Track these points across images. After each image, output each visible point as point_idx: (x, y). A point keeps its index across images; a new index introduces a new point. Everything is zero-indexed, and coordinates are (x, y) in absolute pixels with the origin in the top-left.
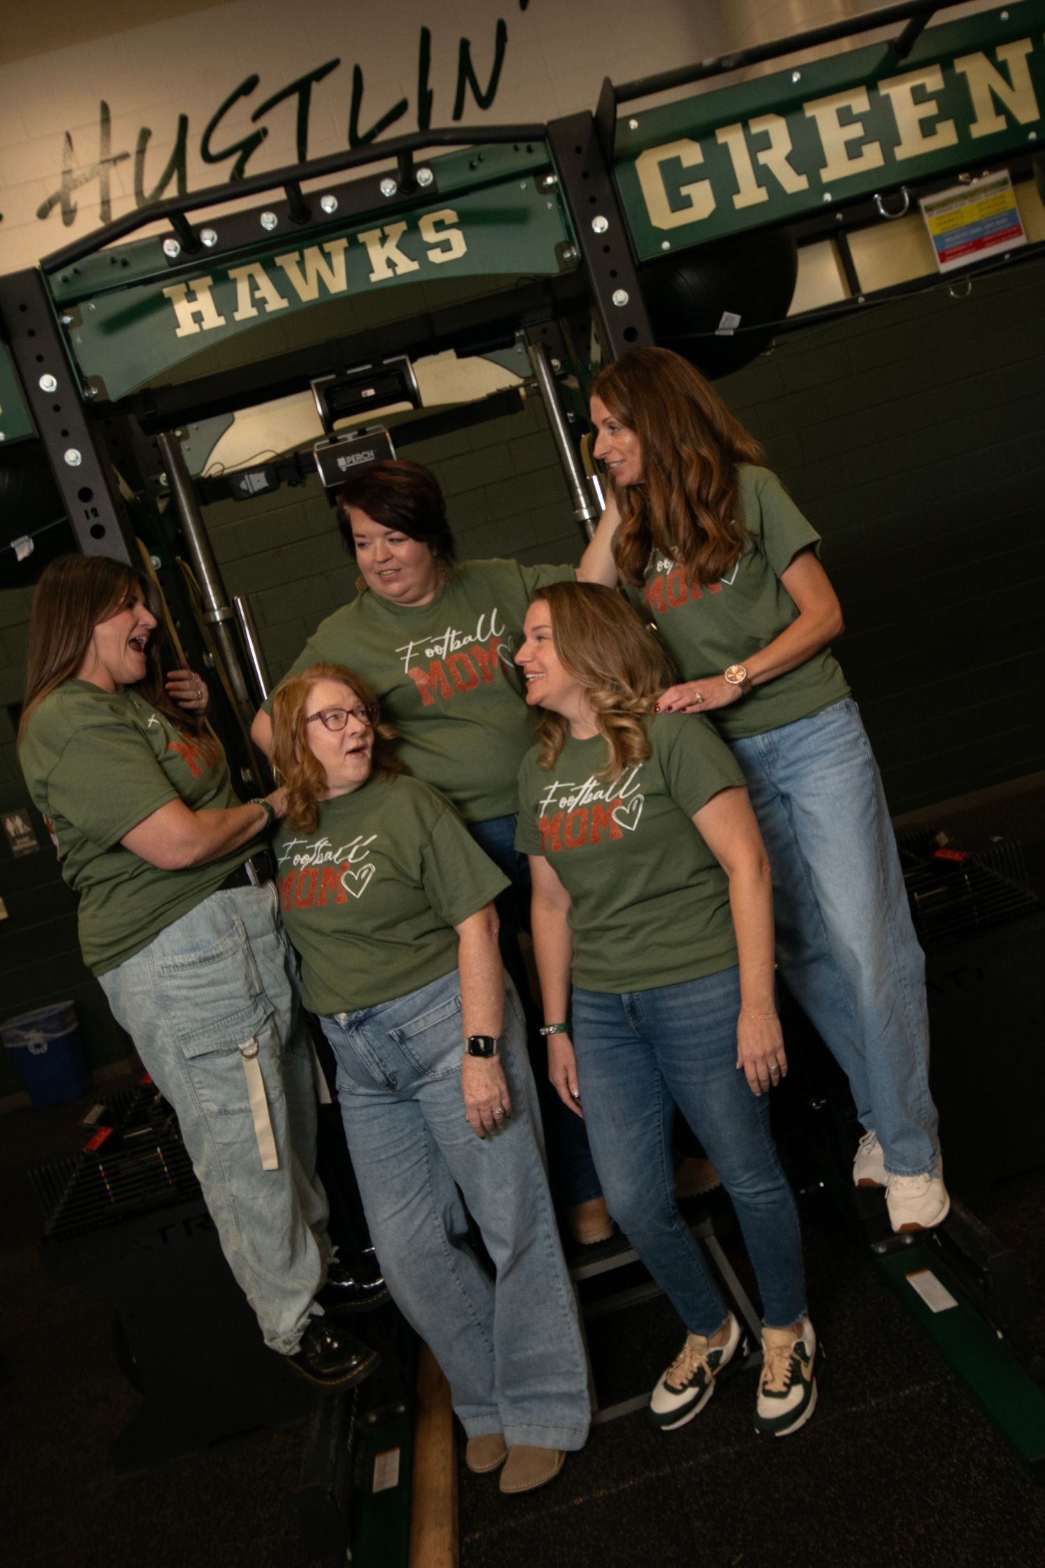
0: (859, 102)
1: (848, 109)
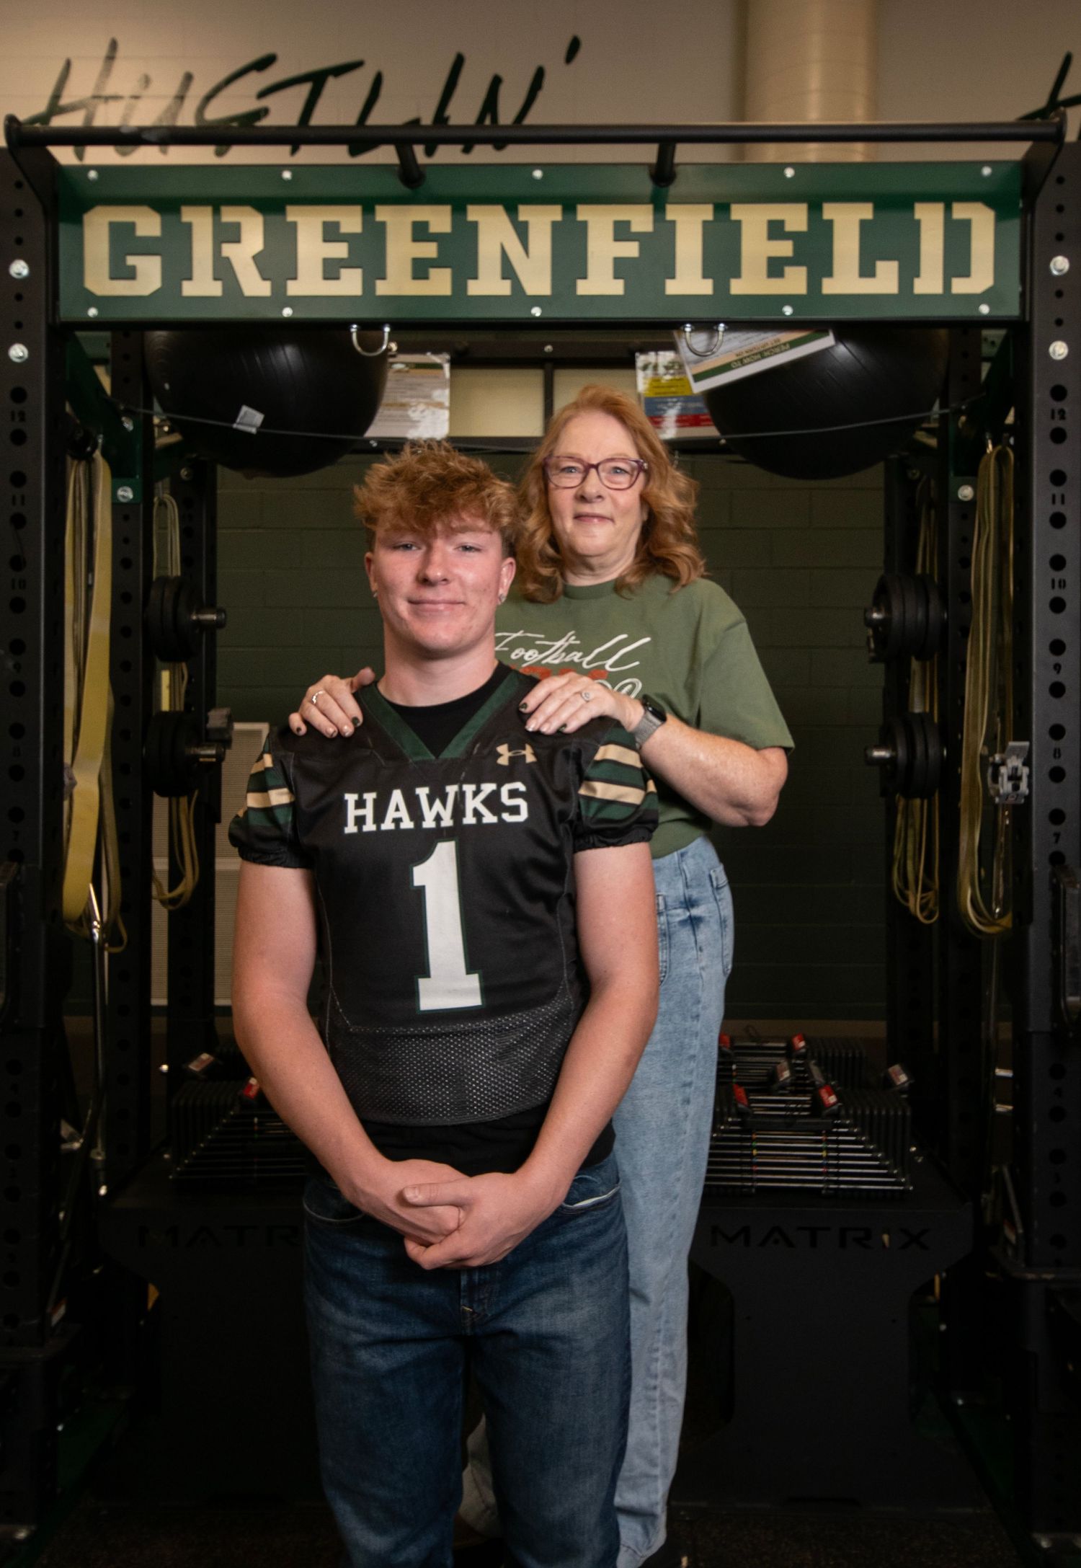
0: (351, 221)
1: (336, 225)
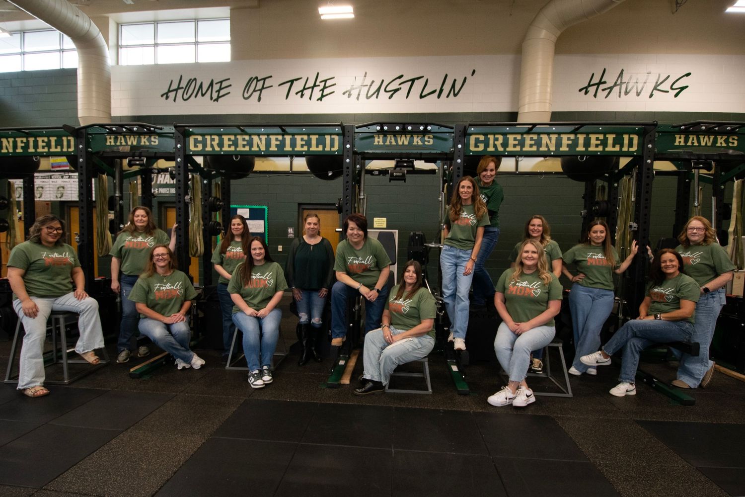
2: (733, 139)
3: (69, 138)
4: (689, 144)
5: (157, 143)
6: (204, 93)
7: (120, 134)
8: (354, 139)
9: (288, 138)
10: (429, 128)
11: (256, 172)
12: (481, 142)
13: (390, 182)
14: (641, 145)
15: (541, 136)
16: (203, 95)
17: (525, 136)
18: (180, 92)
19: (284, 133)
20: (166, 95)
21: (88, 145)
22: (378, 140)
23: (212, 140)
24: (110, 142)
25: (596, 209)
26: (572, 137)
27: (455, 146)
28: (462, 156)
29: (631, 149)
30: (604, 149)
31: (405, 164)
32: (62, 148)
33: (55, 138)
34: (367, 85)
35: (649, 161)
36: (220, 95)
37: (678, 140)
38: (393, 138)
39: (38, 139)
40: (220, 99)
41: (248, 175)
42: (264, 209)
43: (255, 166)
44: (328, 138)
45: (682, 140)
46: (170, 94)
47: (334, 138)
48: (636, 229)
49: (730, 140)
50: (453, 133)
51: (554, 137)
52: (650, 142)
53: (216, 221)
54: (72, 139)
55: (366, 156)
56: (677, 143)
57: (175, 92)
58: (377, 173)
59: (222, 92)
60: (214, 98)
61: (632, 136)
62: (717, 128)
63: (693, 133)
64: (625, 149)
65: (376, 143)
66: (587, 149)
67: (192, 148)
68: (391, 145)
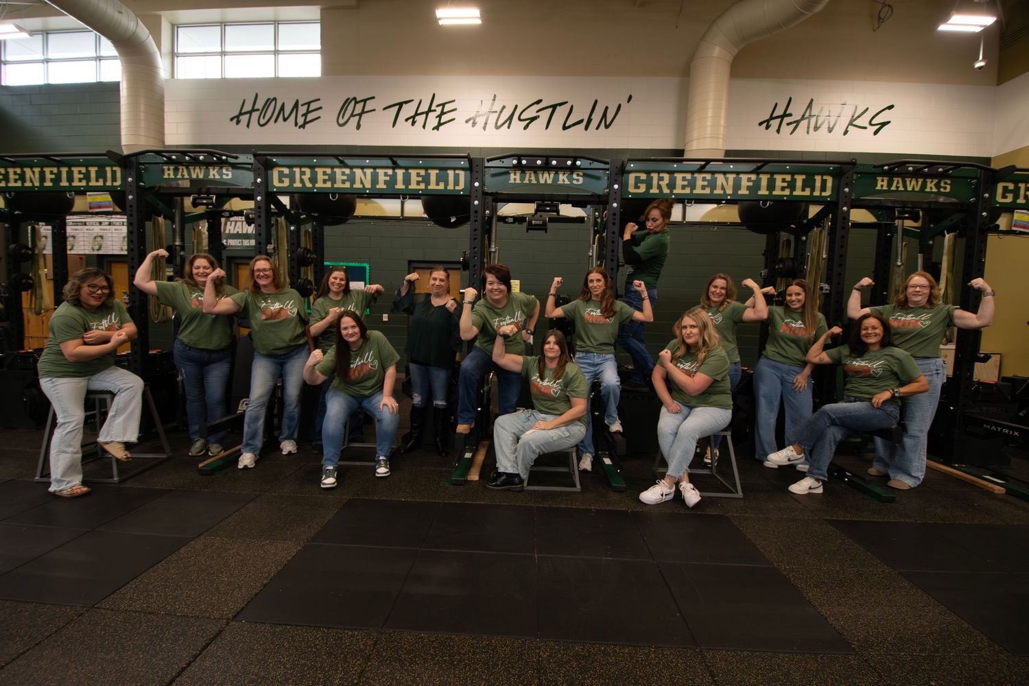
2: (946, 183)
3: (114, 168)
4: (893, 188)
5: (230, 177)
6: (286, 116)
7: (181, 164)
8: (483, 175)
9: (400, 173)
10: (578, 163)
11: (357, 217)
12: (643, 182)
13: (527, 232)
14: (837, 189)
15: (716, 175)
16: (285, 120)
17: (696, 175)
18: (255, 115)
19: (395, 166)
20: (237, 119)
21: (139, 178)
22: (515, 178)
23: (303, 173)
24: (169, 174)
25: (780, 268)
26: (753, 177)
27: (610, 186)
28: (619, 198)
29: (824, 194)
30: (791, 192)
31: (548, 209)
32: (105, 181)
33: (96, 169)
34: (496, 112)
35: (845, 209)
36: (307, 120)
37: (879, 183)
38: (533, 175)
39: (73, 169)
40: (307, 126)
41: (347, 220)
42: (365, 268)
43: (356, 210)
44: (451, 173)
45: (885, 183)
46: (242, 118)
47: (459, 174)
48: (828, 292)
49: (942, 184)
50: (607, 169)
51: (731, 177)
52: (847, 185)
53: (307, 279)
54: (118, 170)
55: (499, 197)
56: (878, 188)
57: (248, 115)
58: (511, 220)
59: (310, 117)
60: (299, 125)
61: (825, 177)
62: (926, 170)
63: (897, 175)
64: (817, 193)
65: (512, 181)
66: (771, 193)
67: (276, 183)
68: (530, 184)
